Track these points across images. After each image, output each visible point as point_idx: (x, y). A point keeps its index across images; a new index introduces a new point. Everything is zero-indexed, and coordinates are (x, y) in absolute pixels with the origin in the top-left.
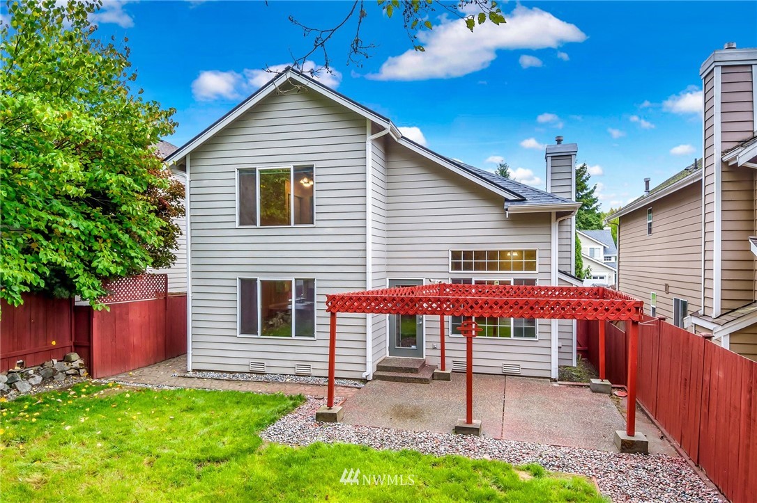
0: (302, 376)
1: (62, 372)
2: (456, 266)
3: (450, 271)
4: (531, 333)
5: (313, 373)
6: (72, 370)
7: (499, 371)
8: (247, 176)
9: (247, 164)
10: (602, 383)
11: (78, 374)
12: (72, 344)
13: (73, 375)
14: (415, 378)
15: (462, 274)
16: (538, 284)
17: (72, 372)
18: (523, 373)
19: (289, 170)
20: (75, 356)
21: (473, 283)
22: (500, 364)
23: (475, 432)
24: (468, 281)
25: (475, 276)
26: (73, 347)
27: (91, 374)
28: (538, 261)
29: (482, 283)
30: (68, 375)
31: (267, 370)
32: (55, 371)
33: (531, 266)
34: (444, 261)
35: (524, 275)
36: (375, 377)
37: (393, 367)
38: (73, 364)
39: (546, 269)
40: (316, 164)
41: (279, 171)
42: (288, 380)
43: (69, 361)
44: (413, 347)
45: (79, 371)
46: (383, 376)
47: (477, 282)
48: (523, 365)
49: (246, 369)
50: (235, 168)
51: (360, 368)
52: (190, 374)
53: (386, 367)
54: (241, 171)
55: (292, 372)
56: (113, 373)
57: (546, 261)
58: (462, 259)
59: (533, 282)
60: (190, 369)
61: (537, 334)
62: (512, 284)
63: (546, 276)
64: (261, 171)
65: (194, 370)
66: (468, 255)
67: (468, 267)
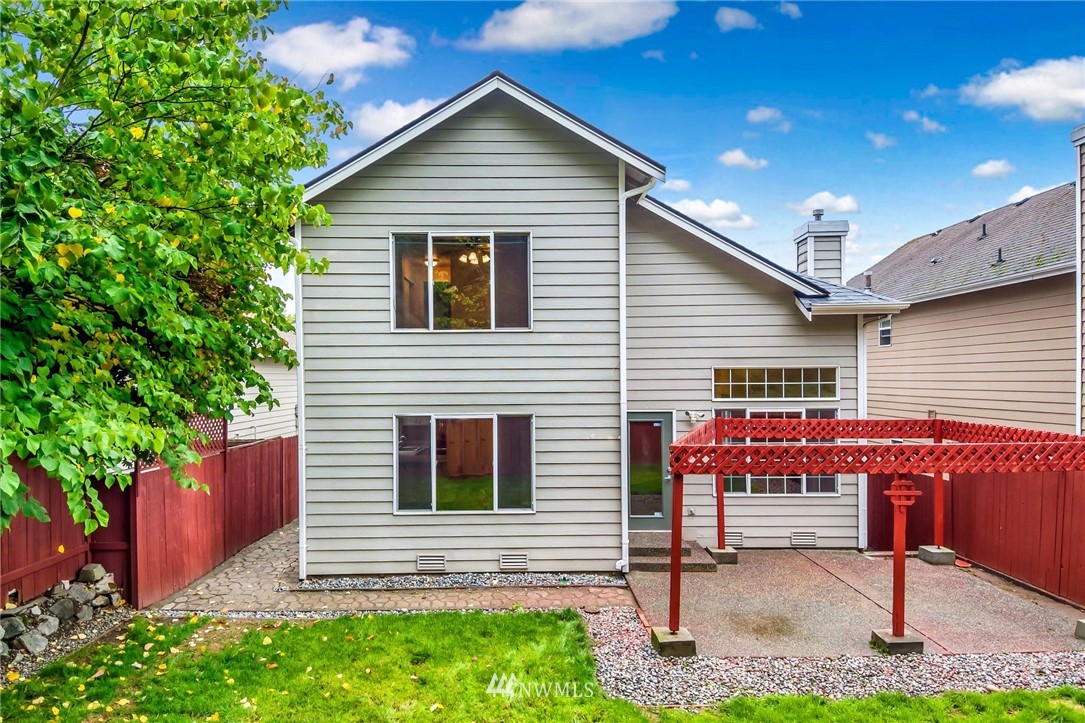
0: (511, 573)
1: (85, 603)
2: (721, 392)
3: (714, 399)
4: (829, 486)
5: (532, 567)
6: (100, 598)
7: (786, 543)
8: (409, 246)
9: (410, 226)
10: (939, 551)
11: (109, 604)
12: (88, 549)
13: (102, 606)
14: (695, 565)
15: (731, 403)
16: (840, 416)
17: (100, 601)
18: (820, 543)
19: (486, 240)
20: (98, 571)
21: (748, 417)
22: (787, 532)
23: (919, 649)
24: (741, 413)
25: (751, 406)
26: (89, 553)
27: (131, 600)
28: (839, 383)
29: (761, 415)
30: (95, 607)
31: (449, 568)
32: (75, 603)
33: (829, 390)
34: (705, 384)
35: (820, 403)
36: (633, 567)
37: (651, 549)
38: (98, 585)
39: (851, 394)
40: (534, 233)
41: (465, 241)
42: (495, 582)
43: (89, 580)
44: (657, 515)
45: (110, 598)
46: (645, 564)
47: (754, 415)
48: (820, 532)
49: (411, 568)
50: (388, 232)
51: (612, 554)
52: (307, 584)
53: (640, 549)
54: (398, 237)
55: (493, 567)
56: (165, 595)
57: (851, 383)
58: (730, 381)
59: (831, 413)
60: (303, 575)
61: (839, 488)
62: (804, 417)
63: (851, 405)
64: (435, 239)
65: (309, 577)
66: (738, 374)
67: (739, 392)
